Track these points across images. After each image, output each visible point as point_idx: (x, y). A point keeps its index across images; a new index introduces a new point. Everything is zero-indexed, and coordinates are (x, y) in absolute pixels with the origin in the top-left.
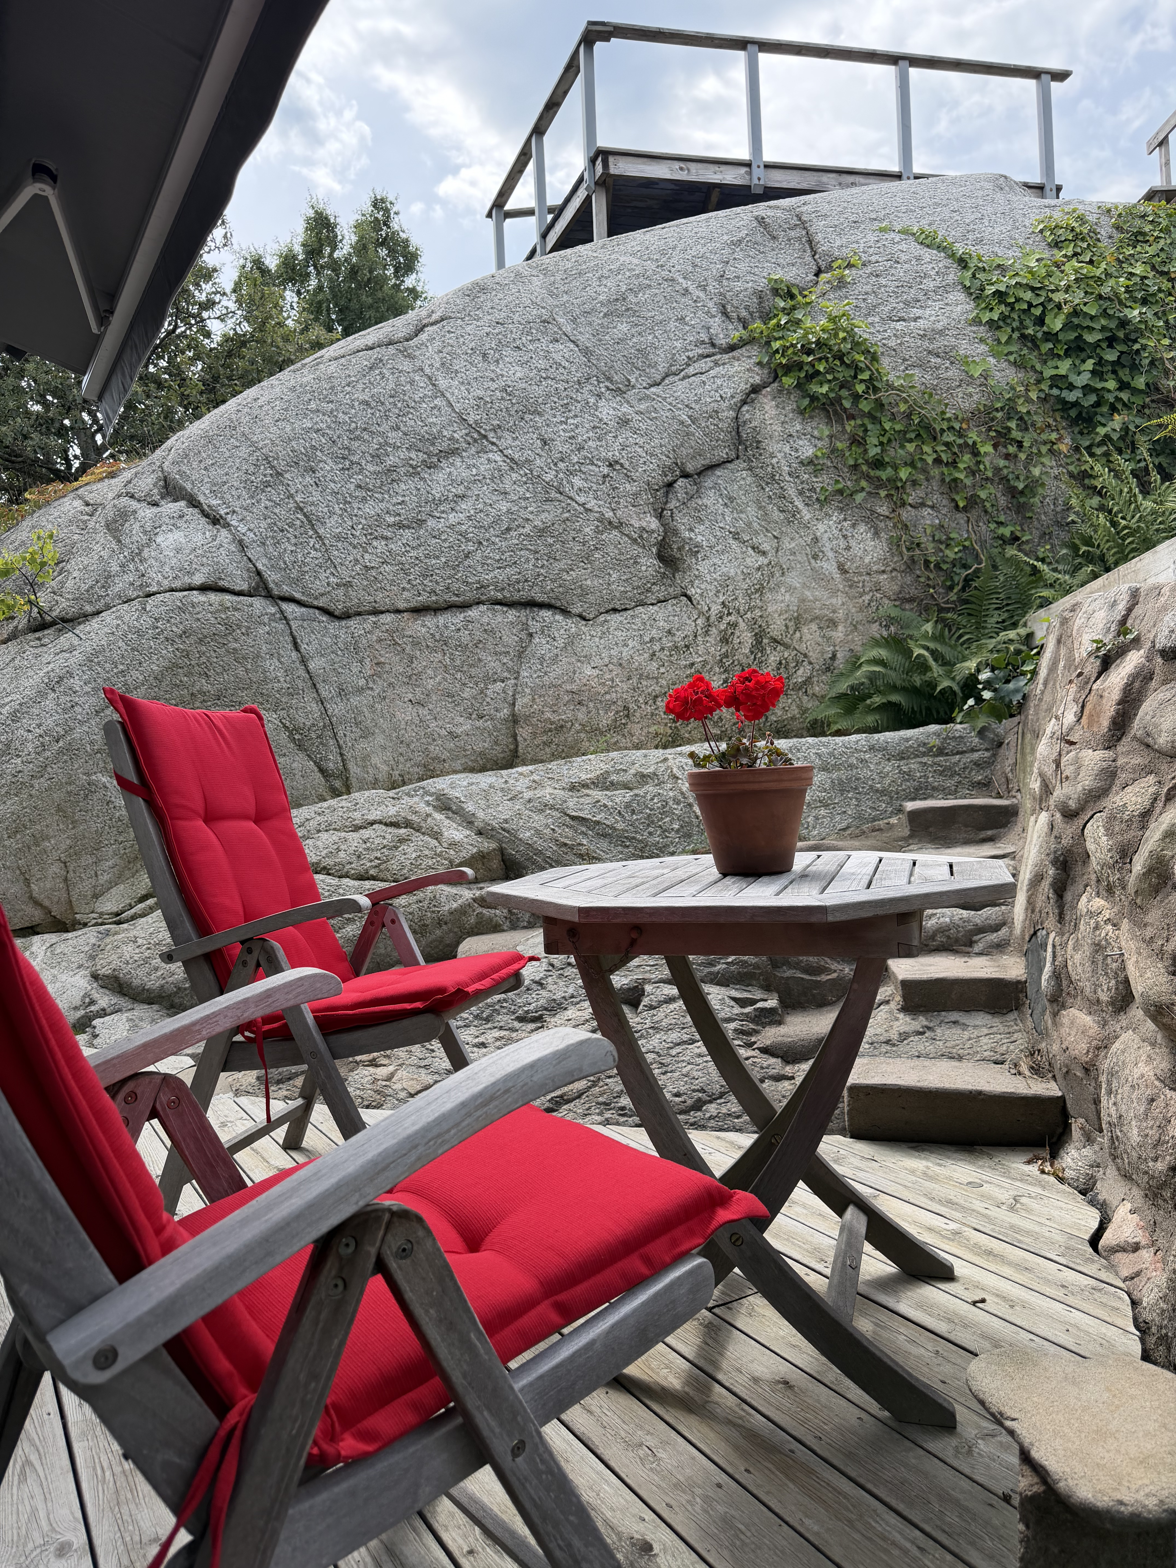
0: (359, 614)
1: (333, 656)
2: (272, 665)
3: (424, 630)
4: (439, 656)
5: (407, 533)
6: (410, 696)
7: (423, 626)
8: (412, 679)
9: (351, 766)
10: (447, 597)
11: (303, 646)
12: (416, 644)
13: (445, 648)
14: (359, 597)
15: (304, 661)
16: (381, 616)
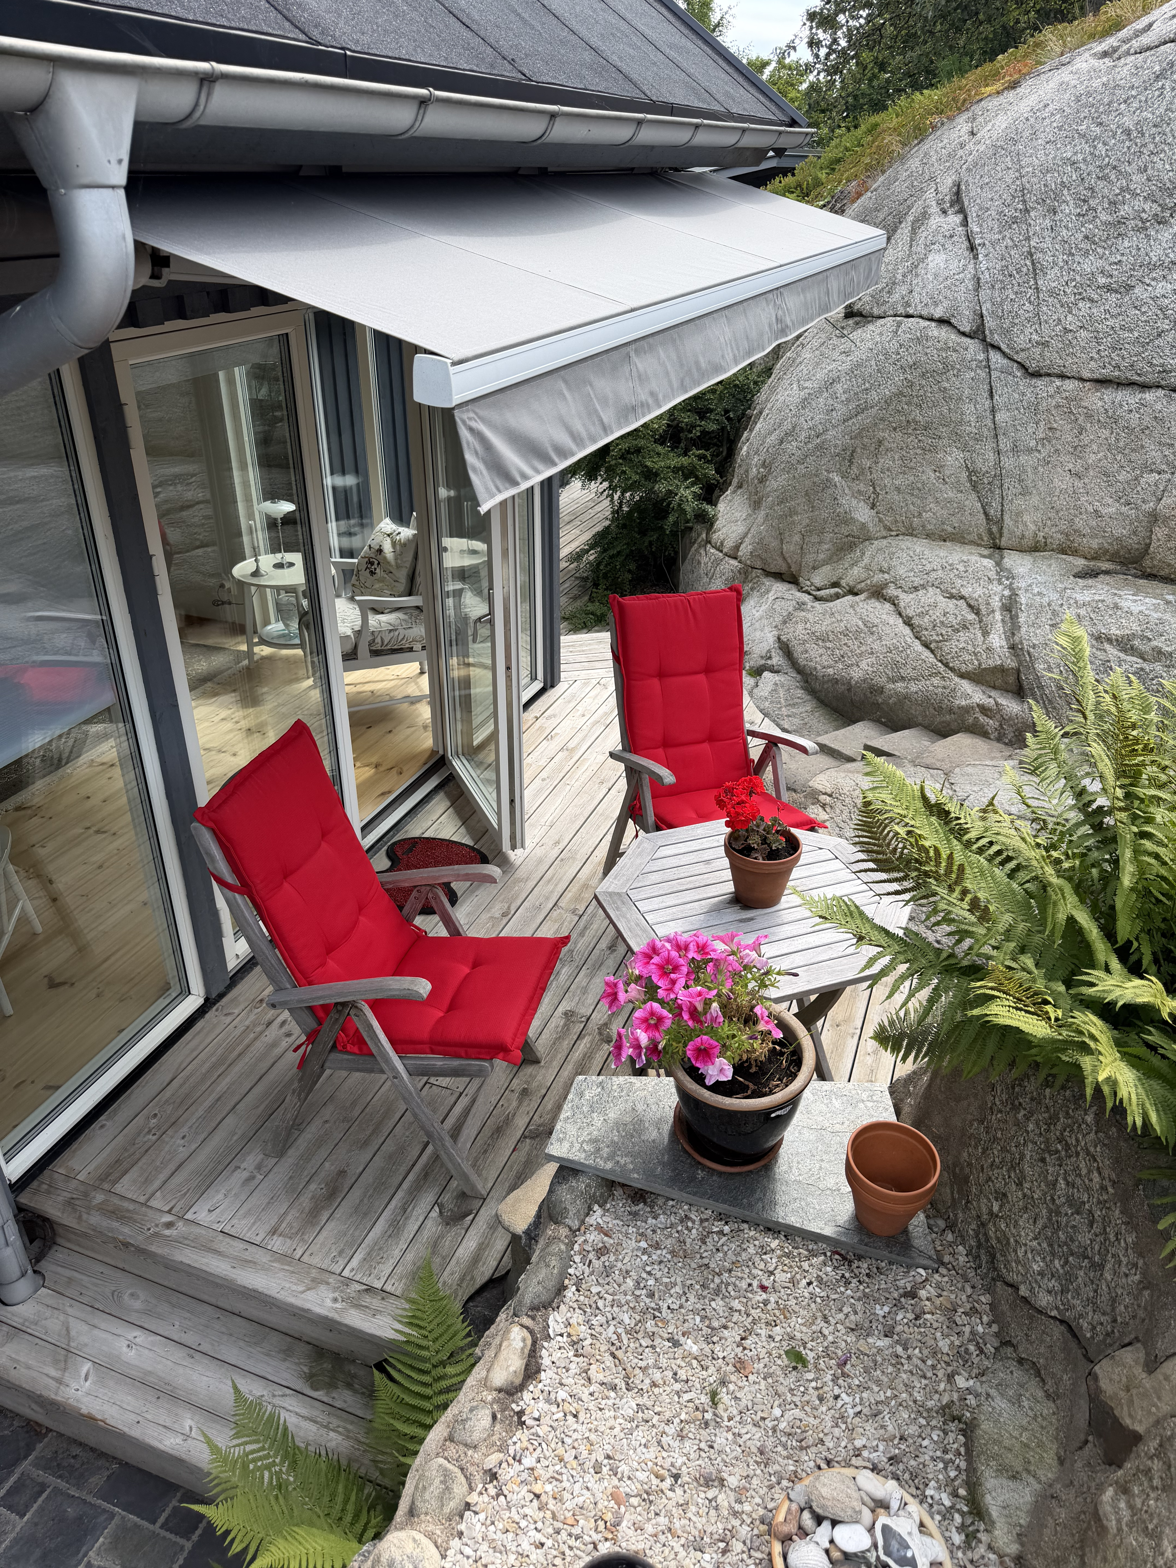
0: (1049, 375)
1: (1016, 412)
2: (968, 408)
3: (1100, 403)
4: (1107, 433)
5: (1113, 297)
6: (1071, 466)
7: (1101, 399)
8: (1077, 450)
9: (1006, 517)
10: (1128, 375)
11: (996, 397)
12: (1089, 416)
13: (1114, 425)
14: (1052, 359)
15: (993, 411)
16: (1067, 381)
